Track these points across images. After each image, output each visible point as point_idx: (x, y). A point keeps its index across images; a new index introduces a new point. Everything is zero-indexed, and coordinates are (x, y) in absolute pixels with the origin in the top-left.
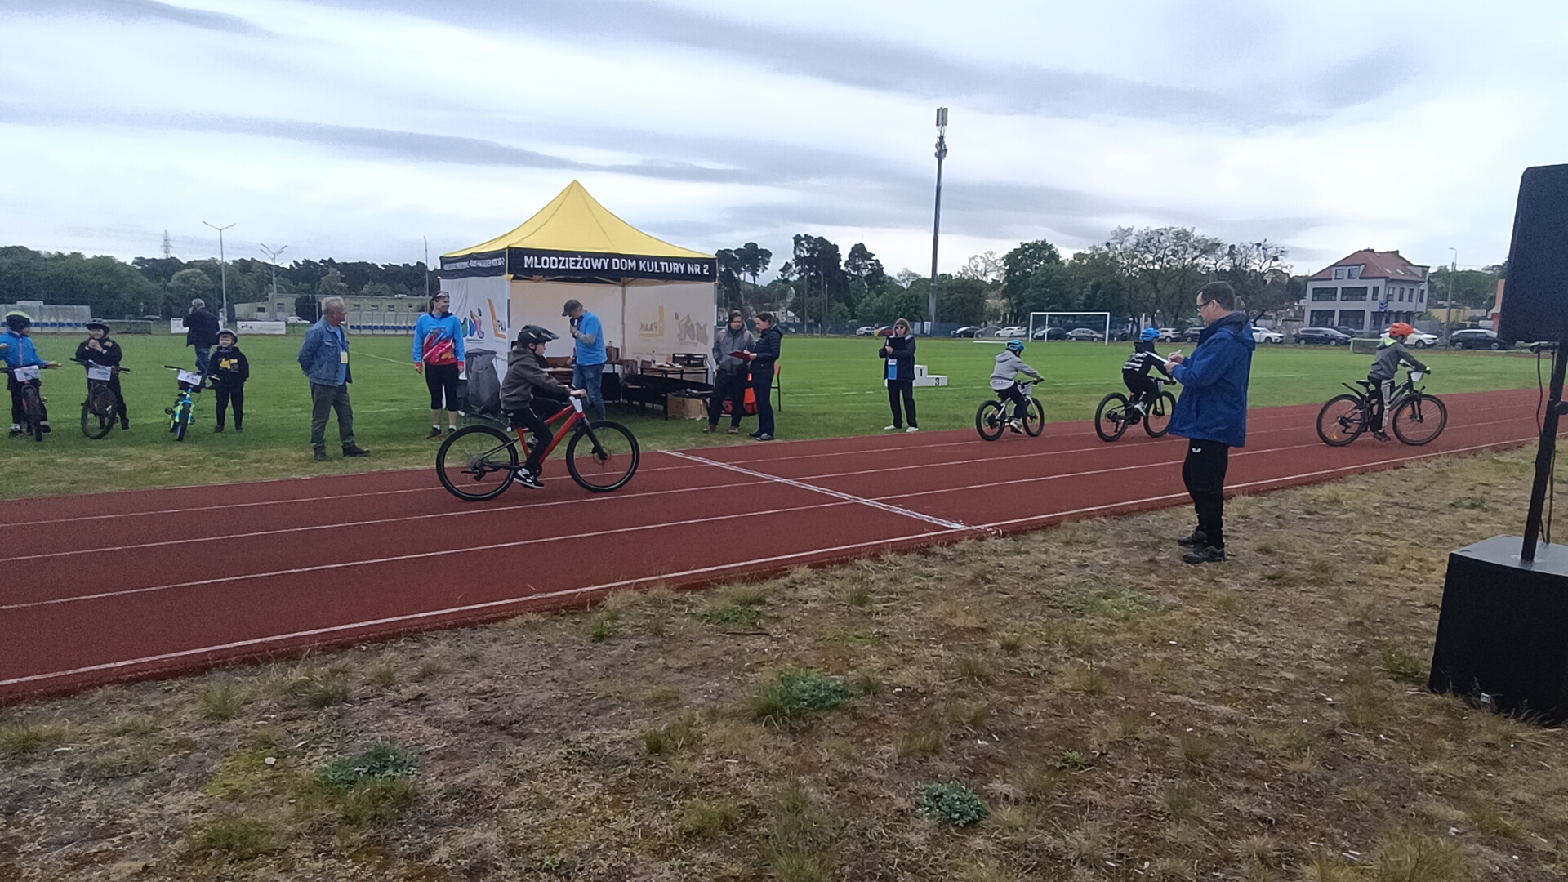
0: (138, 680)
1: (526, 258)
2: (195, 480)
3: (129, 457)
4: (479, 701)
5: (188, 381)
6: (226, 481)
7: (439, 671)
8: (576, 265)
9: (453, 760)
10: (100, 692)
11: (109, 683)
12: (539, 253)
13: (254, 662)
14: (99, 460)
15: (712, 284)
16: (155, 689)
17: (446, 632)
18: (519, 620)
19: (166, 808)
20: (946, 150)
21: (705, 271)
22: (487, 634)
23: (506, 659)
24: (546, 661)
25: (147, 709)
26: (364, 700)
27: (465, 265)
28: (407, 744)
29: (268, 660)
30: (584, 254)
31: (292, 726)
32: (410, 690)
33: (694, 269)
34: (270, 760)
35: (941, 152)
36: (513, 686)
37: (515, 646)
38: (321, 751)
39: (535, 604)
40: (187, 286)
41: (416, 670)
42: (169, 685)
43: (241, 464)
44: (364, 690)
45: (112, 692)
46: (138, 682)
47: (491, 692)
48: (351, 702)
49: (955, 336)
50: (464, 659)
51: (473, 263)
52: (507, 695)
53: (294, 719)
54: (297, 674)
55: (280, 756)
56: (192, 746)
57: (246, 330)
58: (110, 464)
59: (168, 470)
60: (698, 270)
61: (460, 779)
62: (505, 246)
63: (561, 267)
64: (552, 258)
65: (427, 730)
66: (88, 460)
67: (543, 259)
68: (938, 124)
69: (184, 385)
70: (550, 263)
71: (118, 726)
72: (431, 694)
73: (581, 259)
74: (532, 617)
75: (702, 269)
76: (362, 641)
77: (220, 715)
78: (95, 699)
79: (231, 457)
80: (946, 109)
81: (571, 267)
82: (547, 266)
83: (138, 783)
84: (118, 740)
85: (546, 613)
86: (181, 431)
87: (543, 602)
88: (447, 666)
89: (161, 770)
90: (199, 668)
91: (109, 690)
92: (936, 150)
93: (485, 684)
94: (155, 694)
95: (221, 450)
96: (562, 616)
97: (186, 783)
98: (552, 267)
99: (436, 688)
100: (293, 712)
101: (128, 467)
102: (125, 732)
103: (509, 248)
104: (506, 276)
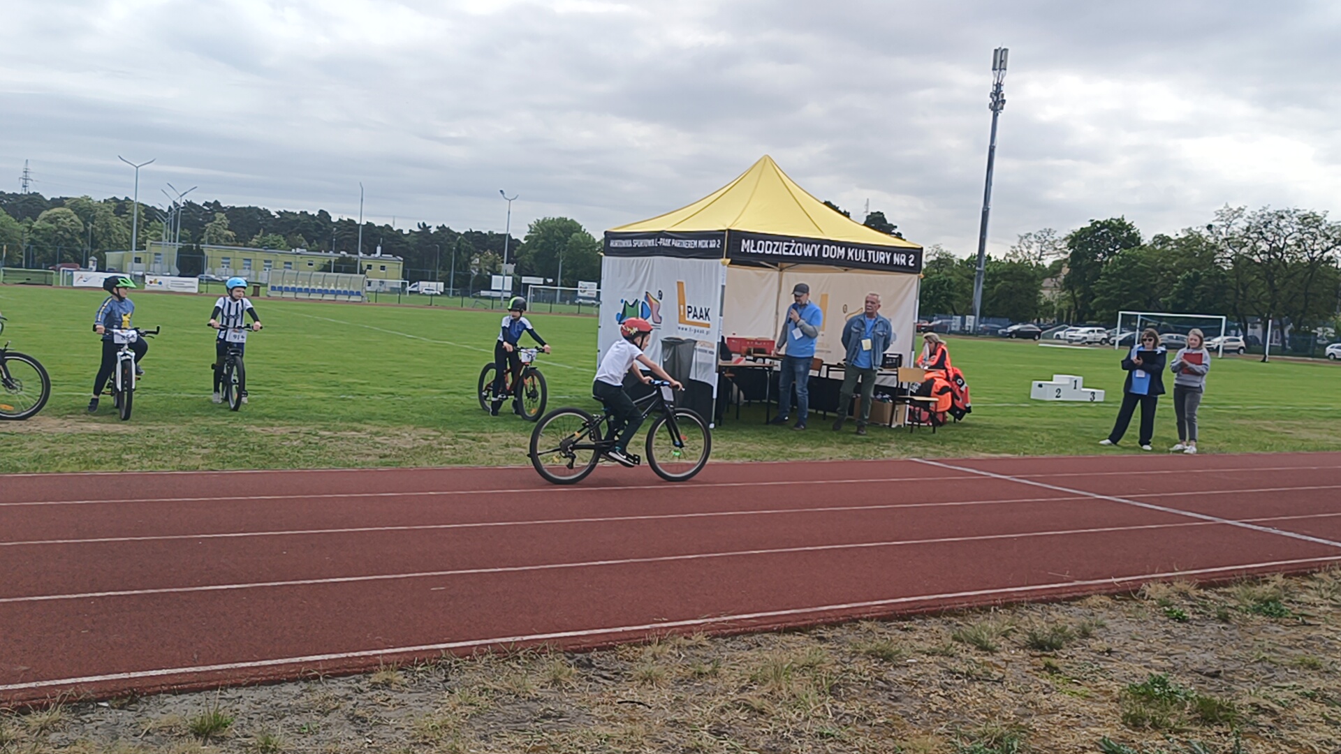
1: (743, 241)
8: (788, 251)
12: (755, 237)
15: (916, 276)
20: (1004, 102)
21: (910, 262)
27: (650, 243)
30: (798, 240)
33: (899, 260)
35: (998, 102)
40: (53, 226)
51: (665, 242)
57: (156, 287)
60: (903, 261)
62: (723, 228)
63: (775, 252)
64: (768, 242)
67: (759, 243)
68: (994, 69)
70: (765, 248)
73: (794, 245)
75: (907, 260)
80: (1006, 50)
81: (785, 253)
82: (762, 252)
92: (991, 100)
98: (767, 252)
103: (729, 230)
104: (722, 260)
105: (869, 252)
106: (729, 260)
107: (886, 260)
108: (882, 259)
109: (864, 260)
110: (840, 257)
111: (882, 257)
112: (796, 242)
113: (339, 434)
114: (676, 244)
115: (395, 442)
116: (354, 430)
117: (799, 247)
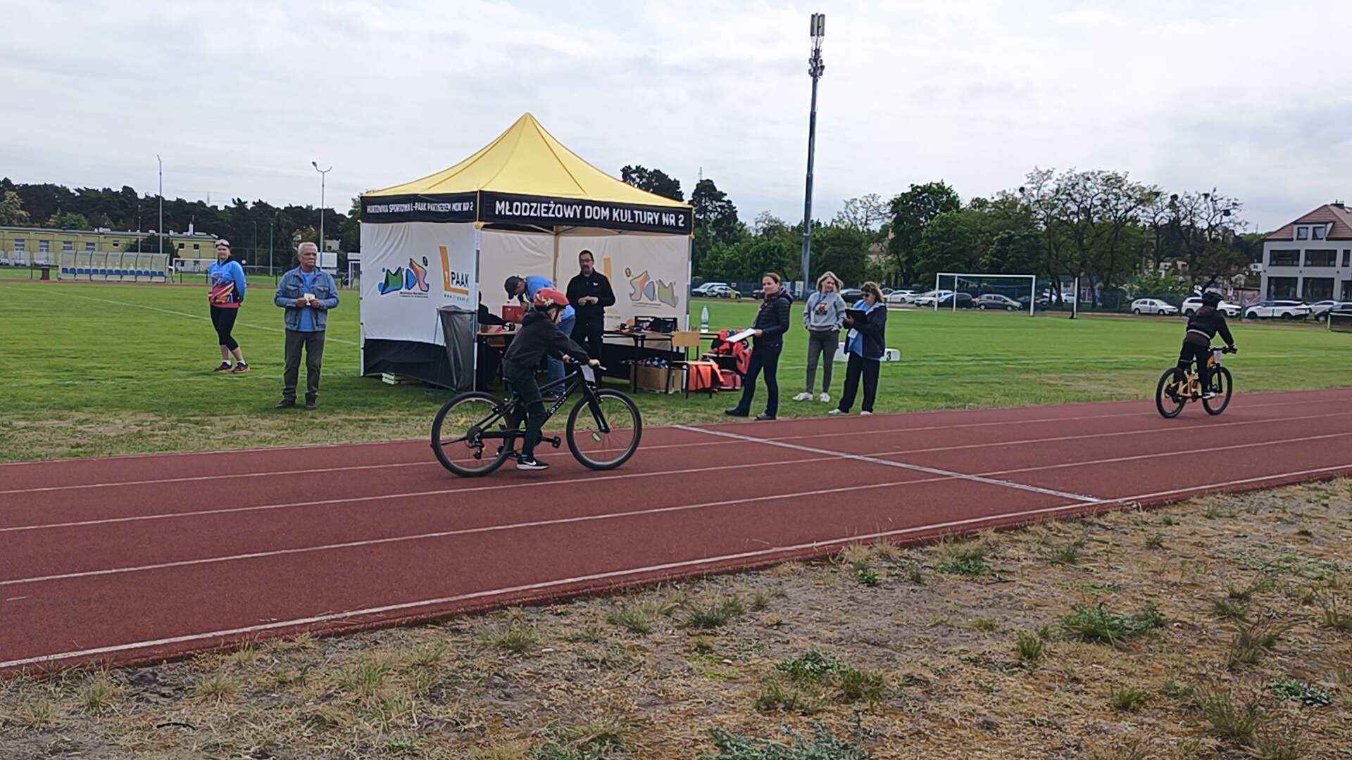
1: (497, 203)
8: (547, 213)
12: (510, 198)
15: (686, 237)
20: (822, 67)
21: (680, 221)
27: (406, 208)
30: (557, 201)
33: (668, 220)
35: (817, 68)
51: (421, 207)
60: (673, 221)
62: (474, 190)
63: (532, 214)
64: (524, 204)
67: (515, 204)
68: (812, 35)
70: (521, 210)
73: (553, 206)
75: (677, 220)
80: (823, 16)
81: (543, 215)
82: (518, 213)
92: (810, 66)
98: (524, 214)
103: (481, 191)
104: (475, 223)
105: (635, 212)
106: (482, 224)
107: (654, 220)
109: (630, 221)
110: (605, 218)
111: (650, 218)
112: (556, 203)
113: (37, 424)
114: (432, 208)
115: (101, 429)
116: (59, 418)
117: (559, 208)
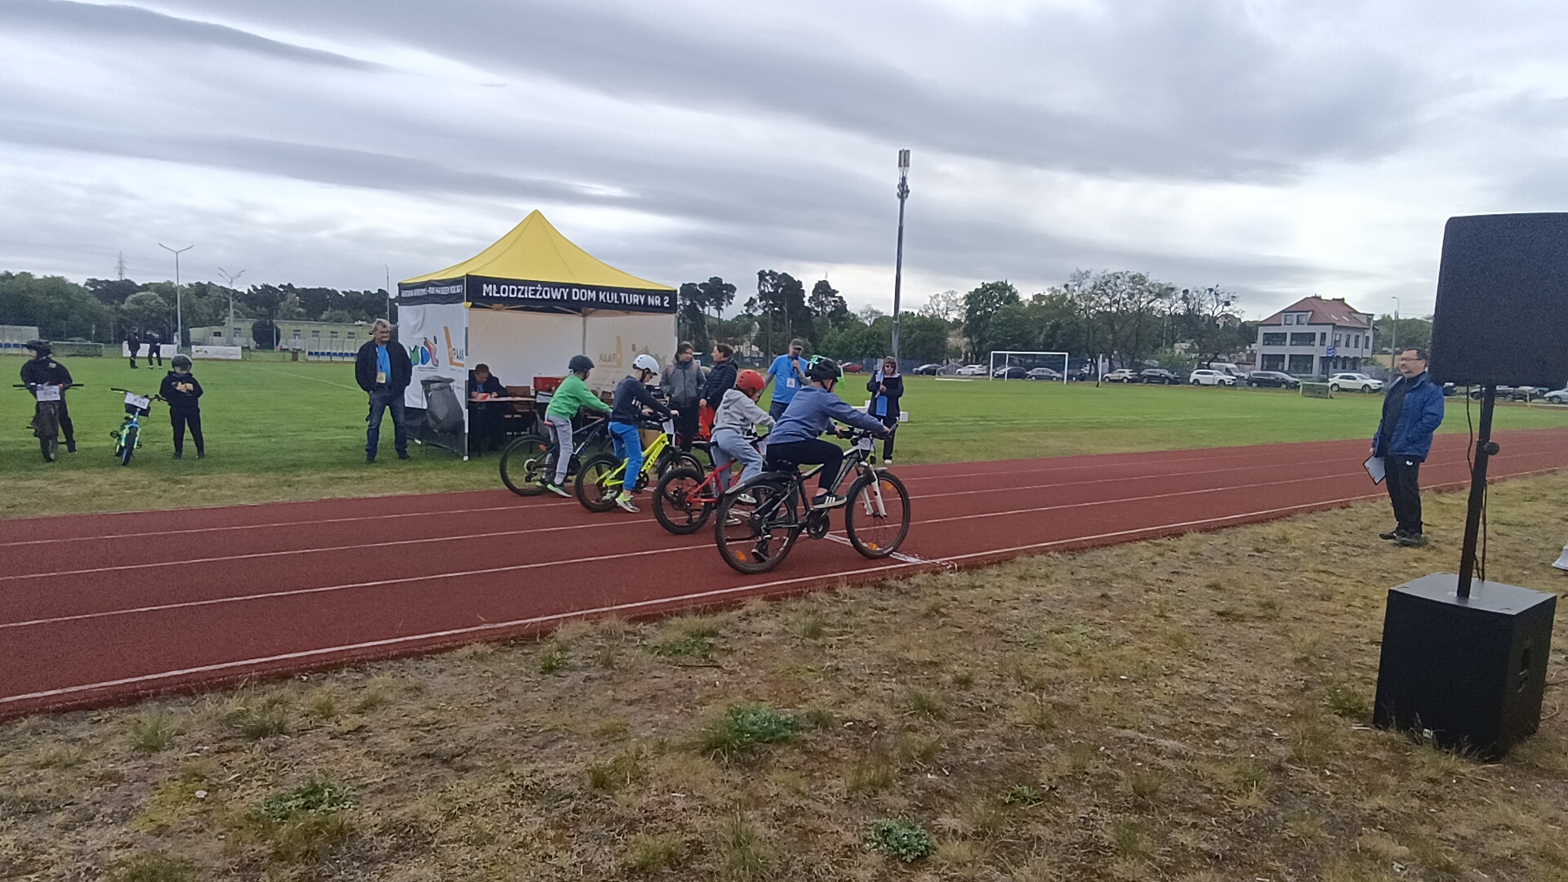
0: (65, 710)
1: (485, 286)
2: (138, 506)
3: (70, 481)
4: (422, 733)
5: (136, 404)
6: (171, 507)
7: (381, 702)
8: (535, 294)
9: (391, 794)
10: (25, 723)
11: (34, 713)
12: (498, 282)
13: (188, 693)
14: (38, 483)
16: (83, 719)
17: (390, 663)
18: (467, 651)
19: (88, 843)
20: (908, 191)
21: (665, 303)
22: (432, 664)
23: (453, 690)
24: (493, 693)
25: (73, 741)
26: (303, 732)
27: (423, 292)
28: (345, 777)
29: (202, 690)
31: (225, 758)
32: (351, 721)
33: (654, 301)
34: (201, 794)
35: (903, 192)
36: (458, 718)
37: (462, 677)
38: (254, 784)
39: (482, 634)
40: (141, 307)
41: (358, 701)
42: (99, 715)
43: (187, 490)
44: (303, 722)
45: (37, 723)
46: (65, 712)
47: (434, 724)
48: (289, 734)
49: (917, 373)
50: (407, 690)
51: (432, 290)
52: (450, 727)
53: (228, 751)
54: (233, 705)
55: (212, 789)
56: (117, 778)
57: (201, 355)
58: (50, 488)
59: (111, 495)
61: (397, 814)
62: (464, 274)
63: (520, 296)
64: (511, 287)
65: (366, 763)
66: (27, 484)
67: (502, 287)
68: (900, 166)
69: (131, 409)
70: (507, 292)
71: (41, 758)
72: (372, 726)
73: (540, 289)
74: (480, 648)
76: (303, 671)
77: (152, 747)
78: (18, 730)
79: (177, 482)
80: (908, 151)
81: (530, 296)
82: (506, 295)
83: (60, 817)
84: (41, 773)
85: (495, 644)
86: (126, 456)
87: (492, 632)
88: (390, 697)
89: (86, 804)
90: (131, 699)
91: (34, 720)
93: (428, 716)
94: (85, 724)
95: (167, 475)
96: (512, 646)
97: (111, 818)
98: (511, 296)
99: (378, 720)
100: (228, 744)
101: (69, 491)
102: (47, 765)
103: (467, 275)
104: (464, 303)
105: (622, 294)
106: (470, 304)
107: (640, 301)
108: (637, 301)
109: (616, 302)
110: (592, 299)
111: (635, 299)
112: (543, 287)
114: (438, 291)
117: (546, 291)
